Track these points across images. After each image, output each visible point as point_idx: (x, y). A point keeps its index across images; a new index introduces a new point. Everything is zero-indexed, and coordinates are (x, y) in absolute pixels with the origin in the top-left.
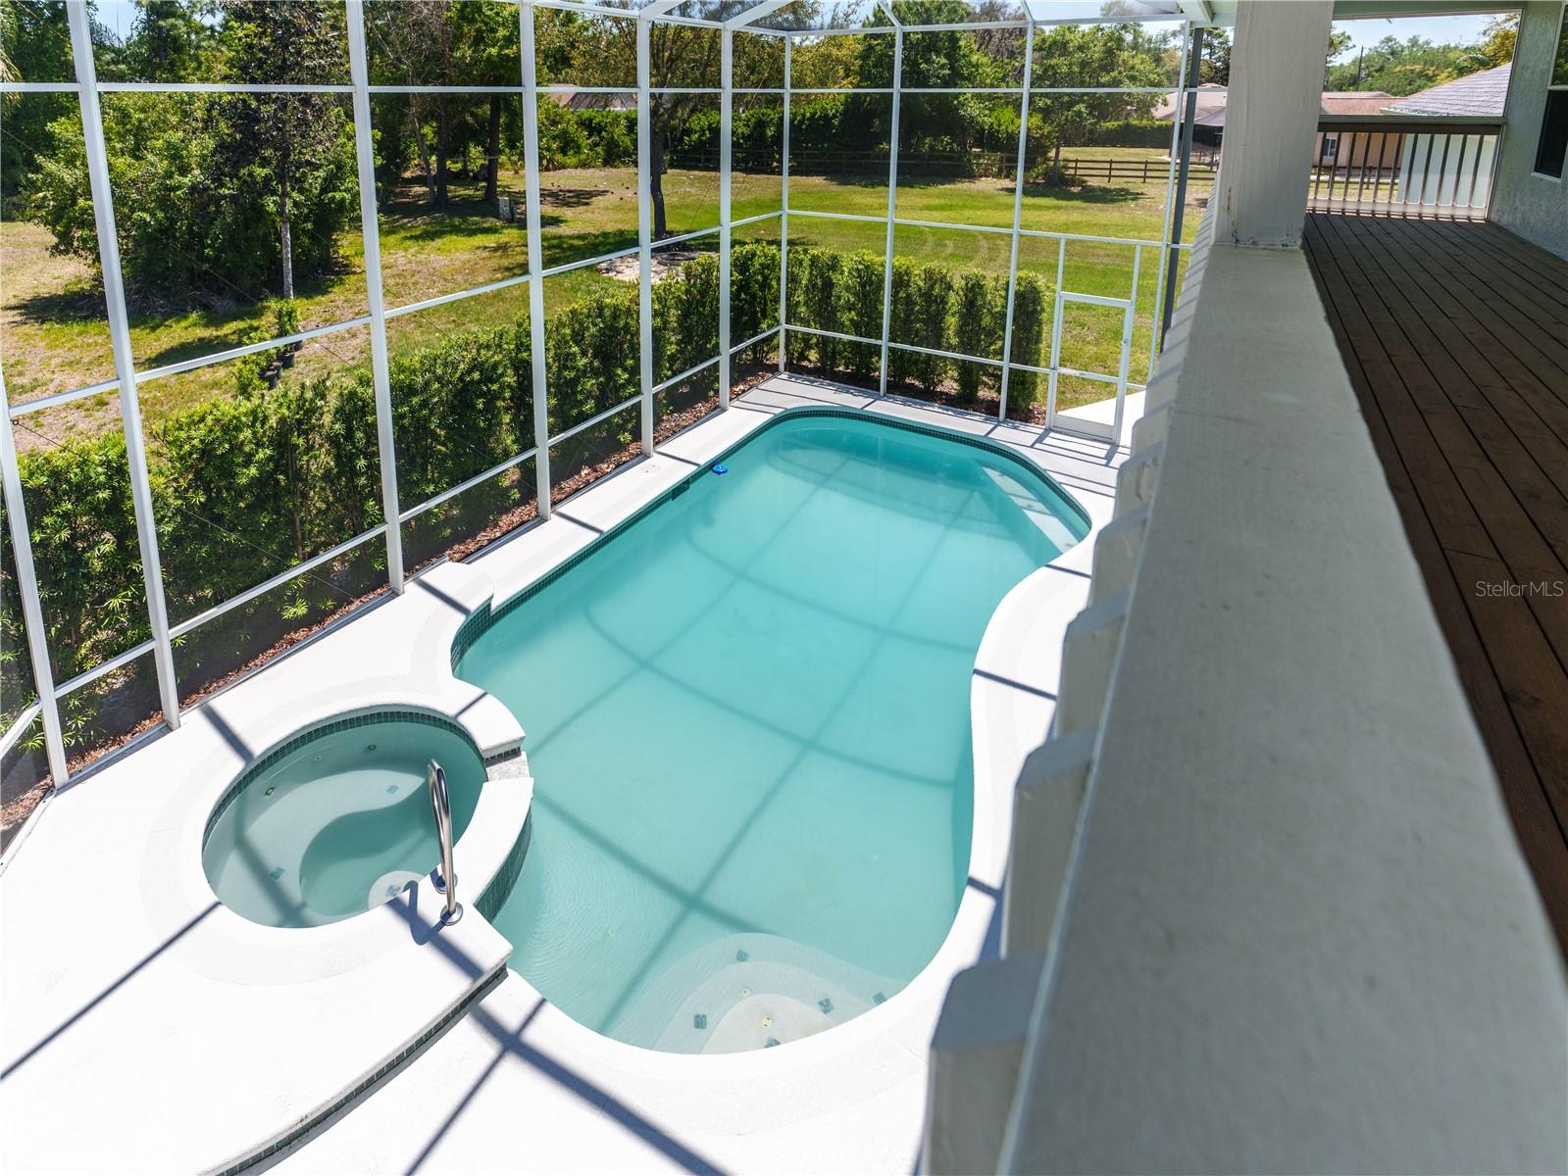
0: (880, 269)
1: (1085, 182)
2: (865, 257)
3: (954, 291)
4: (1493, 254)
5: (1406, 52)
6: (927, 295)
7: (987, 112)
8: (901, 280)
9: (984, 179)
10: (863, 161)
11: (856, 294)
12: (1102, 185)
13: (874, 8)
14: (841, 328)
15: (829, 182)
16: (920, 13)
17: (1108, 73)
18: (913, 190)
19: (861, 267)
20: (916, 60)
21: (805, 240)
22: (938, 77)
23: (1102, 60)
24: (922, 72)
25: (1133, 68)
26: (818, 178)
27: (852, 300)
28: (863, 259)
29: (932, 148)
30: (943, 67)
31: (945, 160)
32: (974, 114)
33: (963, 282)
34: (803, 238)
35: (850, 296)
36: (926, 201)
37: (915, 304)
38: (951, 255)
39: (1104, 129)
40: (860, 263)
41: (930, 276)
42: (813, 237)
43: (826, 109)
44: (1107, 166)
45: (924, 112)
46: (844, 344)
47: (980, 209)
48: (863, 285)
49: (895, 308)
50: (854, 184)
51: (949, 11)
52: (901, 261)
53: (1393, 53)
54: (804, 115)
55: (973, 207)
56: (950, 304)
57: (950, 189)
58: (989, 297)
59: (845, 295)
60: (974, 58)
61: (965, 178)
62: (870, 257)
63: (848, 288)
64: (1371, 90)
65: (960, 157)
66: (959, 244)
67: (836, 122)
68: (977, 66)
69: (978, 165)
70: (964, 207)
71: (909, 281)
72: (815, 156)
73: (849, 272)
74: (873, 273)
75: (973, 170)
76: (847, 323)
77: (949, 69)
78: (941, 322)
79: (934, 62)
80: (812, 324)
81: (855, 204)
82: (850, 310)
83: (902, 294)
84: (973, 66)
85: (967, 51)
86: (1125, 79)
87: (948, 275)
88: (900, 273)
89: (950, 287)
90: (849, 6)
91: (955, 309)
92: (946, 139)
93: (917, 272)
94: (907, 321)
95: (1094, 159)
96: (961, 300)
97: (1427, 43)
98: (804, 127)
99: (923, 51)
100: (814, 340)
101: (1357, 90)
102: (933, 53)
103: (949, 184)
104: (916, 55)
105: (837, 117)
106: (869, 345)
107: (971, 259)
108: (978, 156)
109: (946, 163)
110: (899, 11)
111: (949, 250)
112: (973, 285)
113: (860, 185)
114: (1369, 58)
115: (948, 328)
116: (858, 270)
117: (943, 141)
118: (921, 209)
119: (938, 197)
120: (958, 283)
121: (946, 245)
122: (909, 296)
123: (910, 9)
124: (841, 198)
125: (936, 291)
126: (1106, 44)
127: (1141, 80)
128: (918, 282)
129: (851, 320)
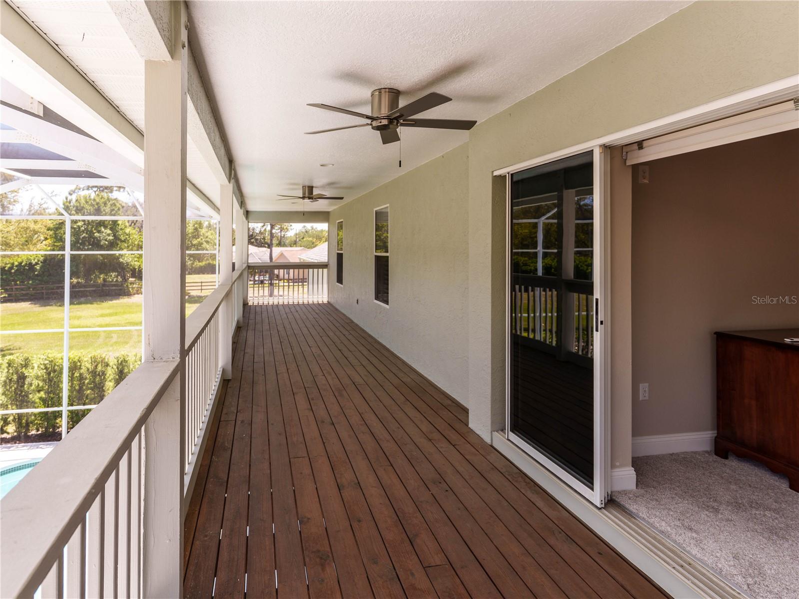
0: (60, 361)
1: (189, 293)
2: (50, 356)
3: (110, 367)
4: (328, 317)
5: (310, 232)
6: (94, 373)
7: (136, 259)
8: (74, 367)
9: (136, 295)
10: (58, 291)
11: (44, 380)
12: (198, 294)
13: (63, 200)
14: (33, 405)
15: (33, 306)
16: (94, 205)
17: (196, 239)
18: (92, 305)
19: (46, 362)
20: (91, 231)
21: (12, 347)
22: (106, 240)
23: (193, 233)
24: (96, 238)
25: (207, 237)
26: (25, 303)
27: (41, 384)
28: (48, 357)
29: (104, 280)
30: (109, 235)
31: (112, 287)
32: (129, 261)
33: (116, 361)
34: (10, 346)
35: (40, 382)
36: (100, 312)
37: (86, 379)
38: (115, 342)
39: (198, 266)
40: (46, 359)
41: (95, 361)
42: (17, 344)
43: (30, 259)
44: (200, 284)
45: (98, 260)
46: (35, 415)
47: (133, 313)
48: (49, 374)
49: (72, 384)
50: (51, 305)
51: (111, 205)
52: (75, 354)
53: (306, 232)
54: (13, 264)
55: (130, 313)
56: (108, 375)
57: (117, 303)
58: (131, 367)
59: (35, 382)
60: (127, 230)
61: (125, 296)
62: (53, 354)
63: (37, 377)
64: (301, 246)
65: (122, 284)
66: (121, 335)
67: (38, 267)
68: (129, 235)
69: (133, 288)
70: (124, 313)
71: (80, 366)
72: (22, 290)
73: (38, 367)
74: (55, 365)
75: (130, 291)
76: (37, 400)
77: (112, 236)
78: (103, 386)
79: (103, 232)
80: (9, 406)
81: (52, 319)
82: (39, 391)
83: (77, 374)
84: (127, 235)
85: (123, 227)
86: (204, 242)
87: (106, 358)
88: (74, 362)
89: (107, 365)
90: (42, 199)
91: (112, 377)
92: (113, 274)
93: (85, 359)
94: (80, 391)
95: (195, 281)
96: (115, 371)
97: (316, 228)
98: (13, 271)
99: (97, 226)
100: (11, 418)
101: (296, 247)
102: (102, 227)
103: (116, 300)
104: (92, 228)
105: (38, 264)
106: (54, 412)
107: (127, 343)
108: (132, 283)
109: (114, 288)
110: (80, 203)
111: (114, 340)
112: (122, 362)
113: (56, 305)
114: (299, 234)
115: (108, 389)
116: (45, 365)
117: (111, 276)
118: (98, 317)
119: (108, 308)
120: (112, 362)
121: (112, 337)
122: (81, 375)
123: (87, 202)
124: (41, 315)
125: (99, 368)
126: (194, 226)
127: (211, 243)
128: (87, 365)
129: (40, 398)
